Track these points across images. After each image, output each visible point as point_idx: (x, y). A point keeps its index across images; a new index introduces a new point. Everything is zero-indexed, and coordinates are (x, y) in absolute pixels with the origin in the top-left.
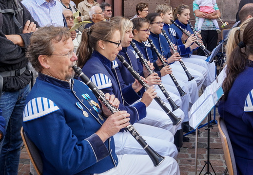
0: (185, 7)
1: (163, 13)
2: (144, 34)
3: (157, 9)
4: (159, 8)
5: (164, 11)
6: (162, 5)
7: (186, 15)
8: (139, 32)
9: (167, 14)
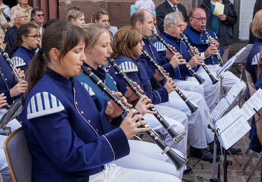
0: (103, 13)
1: (74, 18)
2: (33, 41)
3: (68, 14)
4: (70, 13)
5: (74, 16)
6: (73, 10)
7: (103, 21)
8: (27, 38)
9: (78, 20)
